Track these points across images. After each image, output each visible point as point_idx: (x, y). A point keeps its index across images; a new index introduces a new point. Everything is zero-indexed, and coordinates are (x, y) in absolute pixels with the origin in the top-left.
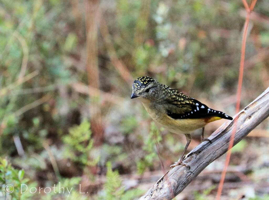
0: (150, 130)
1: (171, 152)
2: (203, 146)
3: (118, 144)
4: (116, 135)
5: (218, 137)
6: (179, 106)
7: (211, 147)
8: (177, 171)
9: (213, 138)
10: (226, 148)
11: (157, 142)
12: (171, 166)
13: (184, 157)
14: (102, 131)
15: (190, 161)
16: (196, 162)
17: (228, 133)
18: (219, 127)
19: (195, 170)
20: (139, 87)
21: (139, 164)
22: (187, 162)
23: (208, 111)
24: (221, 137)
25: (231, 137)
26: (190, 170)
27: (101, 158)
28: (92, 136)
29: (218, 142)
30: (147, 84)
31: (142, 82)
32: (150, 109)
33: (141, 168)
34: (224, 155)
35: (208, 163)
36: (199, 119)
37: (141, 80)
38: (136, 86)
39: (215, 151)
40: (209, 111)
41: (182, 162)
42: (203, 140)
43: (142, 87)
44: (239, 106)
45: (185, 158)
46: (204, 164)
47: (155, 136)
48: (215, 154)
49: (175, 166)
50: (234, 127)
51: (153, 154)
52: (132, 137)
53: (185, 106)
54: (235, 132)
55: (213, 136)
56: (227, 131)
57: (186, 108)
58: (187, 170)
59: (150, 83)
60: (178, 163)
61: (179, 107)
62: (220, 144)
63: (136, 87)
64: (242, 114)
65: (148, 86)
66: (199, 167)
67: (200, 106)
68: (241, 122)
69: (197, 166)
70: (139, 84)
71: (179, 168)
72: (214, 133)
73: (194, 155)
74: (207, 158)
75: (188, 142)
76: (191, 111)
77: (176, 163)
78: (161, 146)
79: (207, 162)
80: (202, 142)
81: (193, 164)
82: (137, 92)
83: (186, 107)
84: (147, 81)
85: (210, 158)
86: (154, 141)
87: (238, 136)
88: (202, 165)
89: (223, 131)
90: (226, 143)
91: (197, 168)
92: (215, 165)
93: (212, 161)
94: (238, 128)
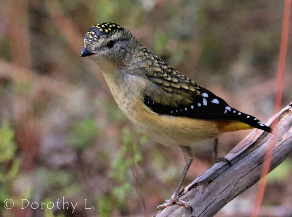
0: (121, 143)
1: (158, 182)
2: (216, 171)
3: (64, 168)
4: (60, 151)
5: (243, 155)
6: (166, 89)
7: (231, 172)
8: (170, 215)
9: (235, 156)
10: (258, 174)
11: (134, 163)
12: (158, 207)
13: (181, 190)
14: (36, 144)
15: (192, 197)
16: (204, 199)
17: (260, 147)
18: (245, 137)
19: (202, 214)
20: (96, 36)
21: (101, 204)
22: (186, 199)
23: (225, 110)
24: (249, 155)
25: (266, 155)
26: (193, 213)
27: (33, 192)
28: (18, 152)
29: (243, 164)
30: (111, 33)
31: (101, 30)
32: (115, 84)
33: (105, 211)
34: (253, 186)
35: (224, 202)
36: (205, 121)
37: (99, 26)
38: (90, 35)
39: (236, 180)
40: (228, 110)
41: (177, 200)
42: (216, 159)
43: (101, 37)
44: (280, 101)
45: (184, 192)
46: (217, 203)
47: (130, 154)
48: (238, 186)
49: (166, 207)
50: (271, 138)
51: (127, 186)
52: (90, 155)
53: (179, 92)
54: (274, 147)
55: (234, 153)
56: (259, 144)
57: (180, 96)
58: (186, 214)
59: (116, 31)
60: (171, 201)
61: (167, 91)
62: (247, 167)
63: (91, 37)
64: (286, 114)
65: (112, 36)
66: (208, 208)
67: (209, 99)
68: (284, 129)
69: (205, 206)
70: (96, 33)
71: (172, 211)
72: (236, 148)
73: (200, 188)
74: (224, 193)
75: (188, 163)
76: (190, 105)
77: (168, 202)
78: (141, 172)
79: (224, 200)
80: (214, 163)
81: (197, 202)
82: (91, 45)
83: (180, 94)
84: (110, 28)
85: (228, 192)
86: (129, 162)
87: (279, 152)
88: (213, 204)
89: (252, 143)
90: (257, 166)
91: (205, 210)
92: (237, 205)
93: (232, 197)
94: (279, 138)
